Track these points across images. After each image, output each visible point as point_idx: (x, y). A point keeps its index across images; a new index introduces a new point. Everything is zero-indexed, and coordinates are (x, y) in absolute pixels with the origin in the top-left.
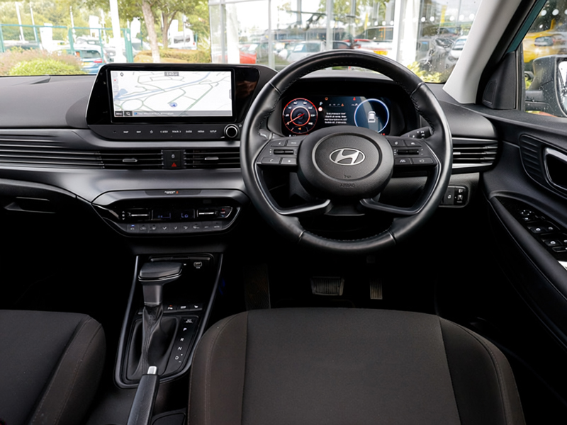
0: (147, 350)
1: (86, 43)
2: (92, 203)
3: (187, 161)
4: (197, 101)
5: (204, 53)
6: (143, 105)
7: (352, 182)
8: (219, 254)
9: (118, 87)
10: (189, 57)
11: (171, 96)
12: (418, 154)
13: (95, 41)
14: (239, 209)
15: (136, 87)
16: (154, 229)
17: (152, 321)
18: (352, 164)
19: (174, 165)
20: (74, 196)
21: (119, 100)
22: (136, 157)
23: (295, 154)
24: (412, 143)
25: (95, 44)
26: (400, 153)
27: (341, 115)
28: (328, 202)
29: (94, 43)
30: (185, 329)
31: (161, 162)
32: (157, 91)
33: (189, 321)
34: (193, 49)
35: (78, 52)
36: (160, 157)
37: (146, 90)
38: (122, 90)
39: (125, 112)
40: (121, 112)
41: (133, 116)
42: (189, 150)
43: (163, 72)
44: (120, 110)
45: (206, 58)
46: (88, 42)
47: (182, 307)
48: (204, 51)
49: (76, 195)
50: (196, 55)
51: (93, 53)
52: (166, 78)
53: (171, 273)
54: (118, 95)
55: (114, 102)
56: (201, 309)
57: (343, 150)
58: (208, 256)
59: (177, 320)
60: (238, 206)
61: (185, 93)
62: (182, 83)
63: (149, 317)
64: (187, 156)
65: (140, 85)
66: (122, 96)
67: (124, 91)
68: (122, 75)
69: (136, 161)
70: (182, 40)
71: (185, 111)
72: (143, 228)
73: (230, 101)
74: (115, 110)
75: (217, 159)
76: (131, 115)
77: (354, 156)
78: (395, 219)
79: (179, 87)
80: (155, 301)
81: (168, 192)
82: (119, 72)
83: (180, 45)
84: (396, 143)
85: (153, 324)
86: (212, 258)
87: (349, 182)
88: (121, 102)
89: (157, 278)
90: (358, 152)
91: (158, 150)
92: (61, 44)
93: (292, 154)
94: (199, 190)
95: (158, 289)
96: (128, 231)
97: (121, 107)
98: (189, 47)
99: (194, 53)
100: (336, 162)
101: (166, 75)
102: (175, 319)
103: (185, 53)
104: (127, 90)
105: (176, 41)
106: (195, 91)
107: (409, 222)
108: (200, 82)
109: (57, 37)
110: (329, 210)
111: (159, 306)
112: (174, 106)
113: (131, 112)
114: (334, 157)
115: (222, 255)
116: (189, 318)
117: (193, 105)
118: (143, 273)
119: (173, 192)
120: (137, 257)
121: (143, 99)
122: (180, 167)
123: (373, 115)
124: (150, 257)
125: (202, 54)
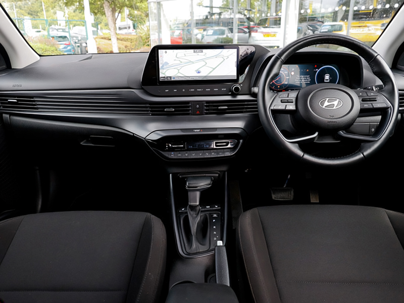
0: (195, 234)
1: (56, 31)
2: (145, 138)
3: (206, 110)
4: (214, 69)
5: (141, 37)
6: (179, 72)
7: (335, 120)
8: (224, 172)
9: (163, 60)
10: (131, 40)
11: (196, 66)
12: (376, 100)
13: (62, 29)
14: (241, 141)
15: (175, 60)
16: (186, 155)
17: (195, 216)
18: (334, 108)
19: (198, 112)
20: (132, 134)
21: (163, 69)
22: (173, 107)
23: (294, 102)
24: (372, 94)
25: (63, 31)
26: (363, 100)
27: (306, 77)
28: (316, 134)
29: (61, 30)
30: (214, 221)
31: (189, 110)
32: (188, 63)
33: (215, 215)
34: (133, 34)
35: (53, 37)
36: (189, 107)
37: (181, 62)
38: (165, 62)
39: (167, 77)
40: (164, 77)
41: (172, 80)
42: (207, 102)
43: (192, 50)
44: (164, 76)
45: (143, 40)
46: (57, 30)
47: (207, 207)
48: (142, 35)
49: (133, 134)
50: (137, 38)
51: (63, 38)
52: (195, 54)
53: (204, 184)
54: (163, 66)
55: (160, 71)
56: (220, 208)
57: (328, 99)
58: (217, 173)
59: (207, 215)
60: (241, 139)
61: (206, 64)
62: (204, 57)
63: (192, 213)
64: (206, 106)
65: (177, 59)
66: (165, 67)
67: (166, 63)
68: (166, 52)
69: (174, 110)
70: (126, 28)
71: (206, 76)
72: (180, 155)
73: (236, 69)
74: (160, 76)
75: (227, 107)
76: (171, 79)
77: (336, 103)
78: (362, 144)
79: (203, 60)
80: (196, 202)
81: (196, 131)
82: (164, 51)
83: (124, 32)
84: (361, 94)
85: (196, 217)
86: (219, 175)
87: (333, 120)
88: (164, 71)
89: (196, 187)
90: (338, 100)
91: (188, 102)
92: (38, 32)
93: (292, 102)
94: (216, 129)
95: (198, 194)
96: (170, 157)
97: (164, 74)
98: (130, 33)
99: (135, 37)
100: (324, 107)
101: (194, 52)
102: (206, 215)
103: (129, 37)
104: (168, 62)
105: (120, 29)
106: (213, 63)
107: (373, 145)
108: (216, 56)
109: (35, 27)
110: (316, 139)
111: (198, 206)
112: (199, 72)
113: (170, 77)
114: (322, 104)
115: (226, 173)
116: (215, 213)
117: (211, 72)
118: (189, 184)
119: (199, 130)
120: (171, 175)
121: (179, 68)
122: (201, 114)
123: (328, 76)
124: (179, 175)
125: (140, 38)
